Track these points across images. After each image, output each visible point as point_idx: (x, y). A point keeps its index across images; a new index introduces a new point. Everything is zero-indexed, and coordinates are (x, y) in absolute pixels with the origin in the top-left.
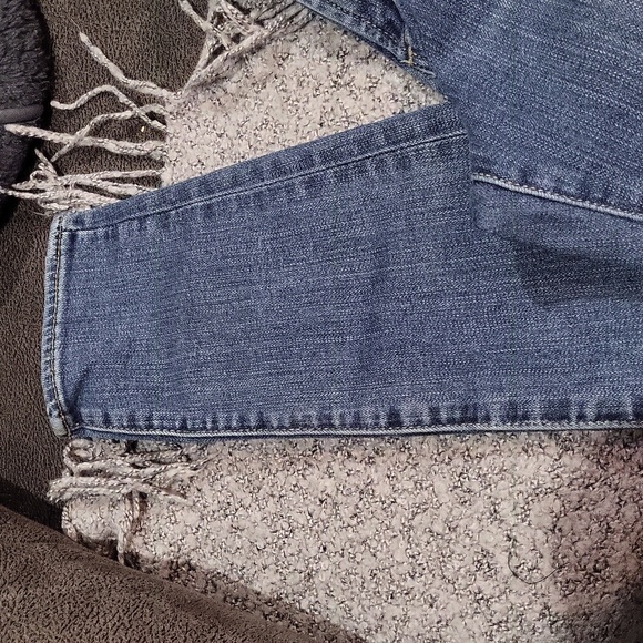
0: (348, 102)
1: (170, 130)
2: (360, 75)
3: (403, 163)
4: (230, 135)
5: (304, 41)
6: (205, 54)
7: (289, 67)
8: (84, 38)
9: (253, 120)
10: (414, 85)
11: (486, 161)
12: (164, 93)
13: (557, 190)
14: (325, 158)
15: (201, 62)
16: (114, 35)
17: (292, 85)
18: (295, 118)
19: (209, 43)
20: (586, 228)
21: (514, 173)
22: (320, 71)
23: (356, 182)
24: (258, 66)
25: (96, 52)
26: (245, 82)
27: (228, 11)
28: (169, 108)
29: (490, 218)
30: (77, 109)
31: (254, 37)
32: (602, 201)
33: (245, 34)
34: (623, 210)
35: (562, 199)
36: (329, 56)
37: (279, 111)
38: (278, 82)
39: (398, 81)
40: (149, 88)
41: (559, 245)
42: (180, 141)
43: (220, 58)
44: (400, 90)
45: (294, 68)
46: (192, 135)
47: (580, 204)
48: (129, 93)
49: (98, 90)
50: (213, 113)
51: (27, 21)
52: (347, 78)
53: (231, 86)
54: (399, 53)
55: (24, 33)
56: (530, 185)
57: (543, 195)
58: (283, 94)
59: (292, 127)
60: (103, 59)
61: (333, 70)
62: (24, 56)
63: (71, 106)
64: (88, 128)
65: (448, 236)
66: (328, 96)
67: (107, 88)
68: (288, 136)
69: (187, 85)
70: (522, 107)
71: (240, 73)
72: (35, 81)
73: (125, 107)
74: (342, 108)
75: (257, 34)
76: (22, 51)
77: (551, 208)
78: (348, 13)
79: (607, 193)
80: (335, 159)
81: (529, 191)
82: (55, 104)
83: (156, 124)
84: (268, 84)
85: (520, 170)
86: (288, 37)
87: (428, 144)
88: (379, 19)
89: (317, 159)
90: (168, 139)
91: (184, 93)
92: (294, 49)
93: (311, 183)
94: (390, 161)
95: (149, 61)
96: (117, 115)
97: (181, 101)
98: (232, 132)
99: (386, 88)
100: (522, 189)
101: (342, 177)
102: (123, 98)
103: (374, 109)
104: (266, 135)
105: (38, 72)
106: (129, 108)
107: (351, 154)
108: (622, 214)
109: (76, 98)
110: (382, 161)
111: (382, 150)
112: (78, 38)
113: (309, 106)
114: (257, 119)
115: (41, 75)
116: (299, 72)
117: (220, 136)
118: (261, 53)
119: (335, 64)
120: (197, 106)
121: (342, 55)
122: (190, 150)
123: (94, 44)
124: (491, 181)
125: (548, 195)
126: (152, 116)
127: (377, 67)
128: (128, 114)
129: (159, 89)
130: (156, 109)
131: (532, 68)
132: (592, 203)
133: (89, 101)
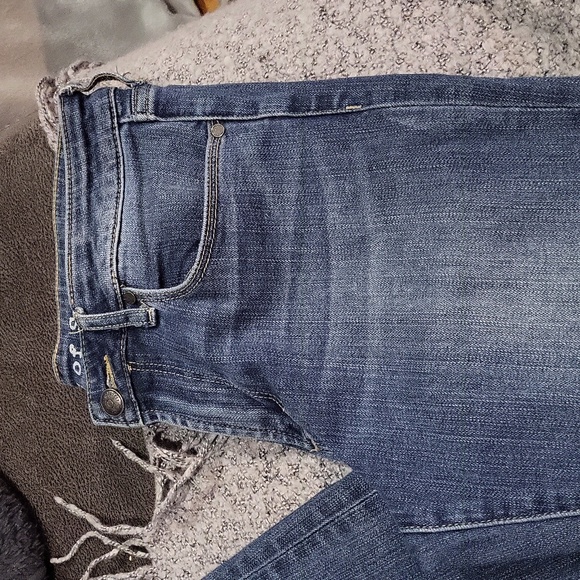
0: (282, 489)
1: (153, 556)
2: (283, 466)
3: (343, 528)
4: (202, 543)
5: (230, 453)
6: (159, 490)
7: (227, 477)
8: (59, 500)
9: (215, 525)
10: (326, 461)
11: (405, 516)
12: (138, 530)
13: (469, 520)
14: (282, 542)
15: (158, 497)
16: (82, 490)
17: (235, 490)
18: (246, 514)
19: (159, 480)
20: (503, 540)
21: (430, 518)
22: (251, 472)
23: (314, 554)
24: (203, 483)
25: (72, 508)
26: (197, 498)
27: (165, 456)
28: (146, 540)
29: (428, 561)
30: (72, 558)
31: (191, 467)
32: (506, 515)
33: (184, 466)
34: (525, 516)
35: (475, 526)
36: (253, 458)
37: (231, 513)
38: (223, 489)
39: (313, 461)
40: (125, 529)
41: (490, 559)
42: (164, 561)
43: (172, 491)
44: (318, 467)
45: (230, 477)
46: (172, 553)
47: (491, 524)
48: (111, 536)
49: (84, 538)
50: (181, 530)
51: (10, 505)
52: (274, 471)
53: (188, 505)
54: (306, 446)
55: (12, 517)
56: (446, 523)
57: (459, 528)
58: (230, 498)
59: (247, 522)
60: (80, 513)
61: (261, 469)
62: (19, 535)
63: (68, 557)
64: (87, 574)
65: (402, 573)
66: (265, 490)
67: (90, 534)
68: (246, 530)
69: (154, 518)
70: (414, 464)
71: (191, 492)
72: (32, 551)
73: (111, 548)
74: (279, 495)
75: (193, 463)
76: (16, 532)
77: (470, 535)
78: (256, 430)
79: (506, 508)
80: (290, 541)
81: (448, 528)
82: (54, 561)
83: (140, 554)
84: (215, 494)
85: (435, 514)
86: (217, 454)
87: (356, 506)
88: (281, 427)
89: (276, 546)
90: (154, 563)
91: (153, 524)
92: (225, 462)
93: (279, 566)
94: (333, 530)
95: (116, 502)
96: (107, 555)
97: (154, 531)
98: (201, 540)
99: (306, 470)
100: (442, 529)
101: (301, 553)
102: (107, 541)
103: (304, 488)
104: (229, 534)
105: (32, 543)
106: (113, 547)
107: (301, 534)
108: (525, 520)
109: (69, 549)
110: (327, 531)
111: (323, 524)
112: (54, 502)
113: (253, 502)
114: (217, 524)
115: (36, 543)
116: (236, 478)
117: (193, 546)
118: (201, 472)
119: (261, 464)
120: (167, 529)
121: (264, 455)
122: (174, 566)
123: (68, 502)
124: (416, 530)
125: (463, 526)
126: (135, 548)
127: (293, 456)
128: (115, 552)
129: (132, 528)
130: (137, 542)
131: (409, 430)
132: (499, 520)
133: (80, 548)
